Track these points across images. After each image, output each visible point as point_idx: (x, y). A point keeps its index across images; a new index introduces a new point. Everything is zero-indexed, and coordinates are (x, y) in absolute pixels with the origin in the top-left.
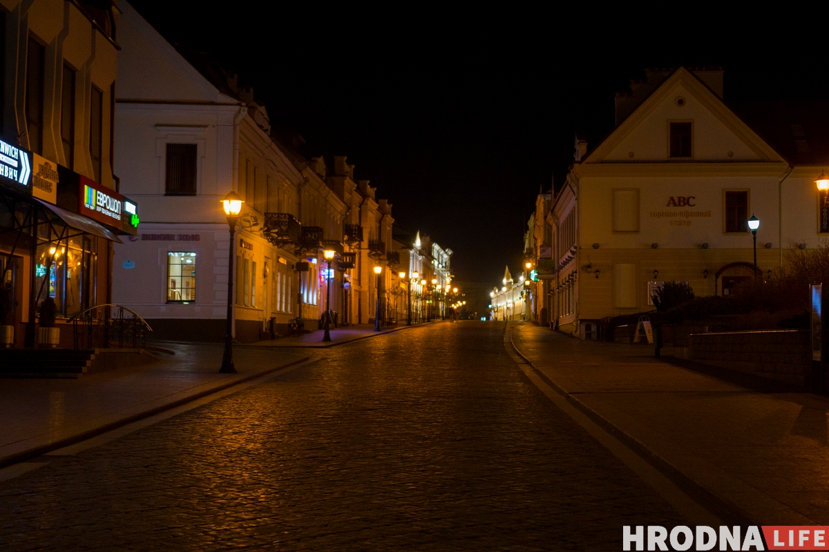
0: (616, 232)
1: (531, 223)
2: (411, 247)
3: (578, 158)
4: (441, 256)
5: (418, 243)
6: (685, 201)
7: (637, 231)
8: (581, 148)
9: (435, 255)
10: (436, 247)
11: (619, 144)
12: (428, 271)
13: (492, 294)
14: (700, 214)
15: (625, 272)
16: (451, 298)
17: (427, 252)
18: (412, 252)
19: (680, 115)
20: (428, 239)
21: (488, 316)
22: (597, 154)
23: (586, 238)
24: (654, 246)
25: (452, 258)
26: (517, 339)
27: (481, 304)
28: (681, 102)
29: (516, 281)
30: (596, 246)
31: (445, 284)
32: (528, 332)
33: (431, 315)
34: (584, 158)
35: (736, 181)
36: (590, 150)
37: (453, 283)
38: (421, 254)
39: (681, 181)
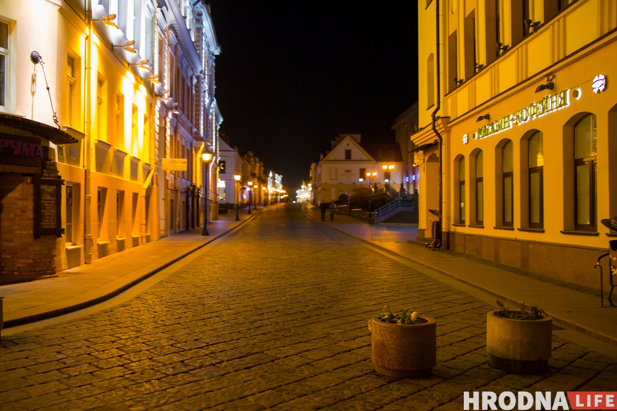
0: (331, 179)
1: (311, 167)
2: (268, 177)
3: (321, 159)
4: (278, 178)
5: (271, 174)
6: (349, 171)
7: (336, 179)
8: (322, 156)
9: (276, 178)
10: (277, 175)
11: (332, 155)
12: (274, 184)
13: (297, 192)
14: (353, 175)
15: (333, 190)
16: (282, 194)
17: (273, 178)
18: (269, 178)
19: (348, 148)
20: (274, 172)
21: (296, 200)
22: (326, 158)
23: (323, 181)
24: (341, 183)
25: (283, 179)
26: (306, 209)
27: (293, 196)
28: (348, 144)
29: (307, 187)
30: (326, 183)
31: (280, 190)
32: (310, 206)
33: (275, 202)
34: (323, 159)
35: (362, 166)
36: (324, 156)
37: (283, 189)
38: (272, 179)
39: (348, 166)
